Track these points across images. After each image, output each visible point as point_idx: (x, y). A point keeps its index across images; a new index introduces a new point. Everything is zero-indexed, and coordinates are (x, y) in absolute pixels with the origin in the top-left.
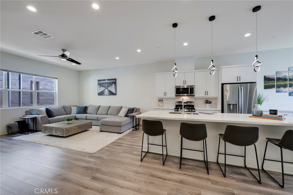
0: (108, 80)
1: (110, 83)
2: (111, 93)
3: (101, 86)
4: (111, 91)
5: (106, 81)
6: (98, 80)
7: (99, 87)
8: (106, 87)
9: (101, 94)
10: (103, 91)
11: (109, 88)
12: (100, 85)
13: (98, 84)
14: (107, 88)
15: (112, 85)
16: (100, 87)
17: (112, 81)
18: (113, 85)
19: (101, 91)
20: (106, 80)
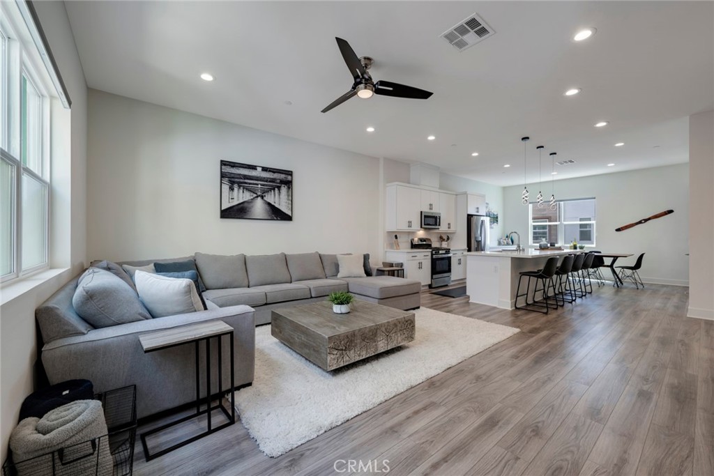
0: (264, 169)
1: (273, 180)
2: (277, 214)
3: (236, 187)
4: (277, 205)
5: (258, 173)
6: (223, 163)
7: (226, 187)
8: (259, 194)
9: (235, 212)
10: (246, 205)
11: (270, 198)
12: (232, 183)
13: (223, 175)
14: (262, 197)
15: (279, 188)
16: (232, 189)
17: (282, 176)
18: (284, 189)
19: (235, 202)
20: (259, 169)
